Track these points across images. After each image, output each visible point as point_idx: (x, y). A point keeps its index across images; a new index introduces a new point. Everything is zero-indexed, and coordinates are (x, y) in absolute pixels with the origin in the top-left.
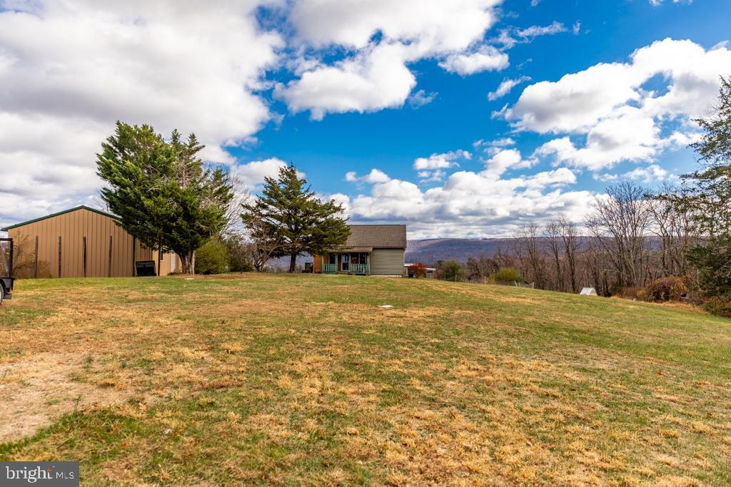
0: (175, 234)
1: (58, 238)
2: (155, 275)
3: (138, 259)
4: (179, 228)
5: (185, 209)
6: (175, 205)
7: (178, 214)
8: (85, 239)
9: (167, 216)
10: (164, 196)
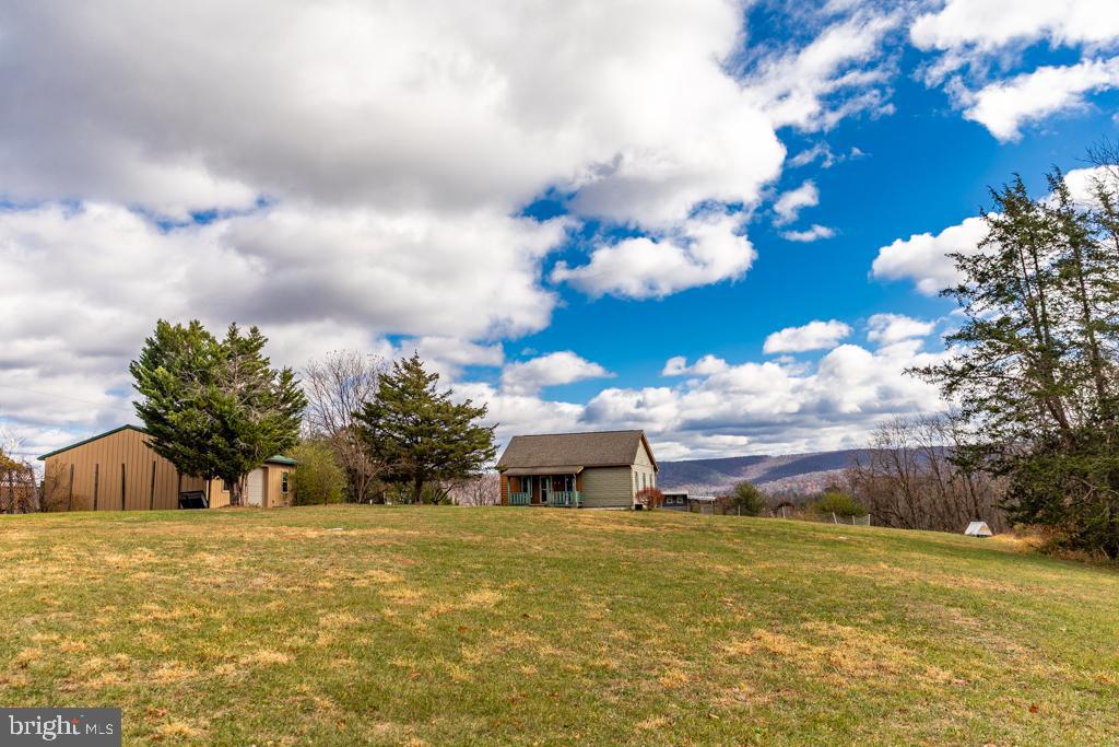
0: (210, 455)
1: (94, 467)
2: (203, 507)
3: (184, 490)
4: (214, 448)
5: (224, 423)
6: (209, 418)
7: (213, 430)
8: (123, 465)
9: (200, 433)
10: (199, 408)
